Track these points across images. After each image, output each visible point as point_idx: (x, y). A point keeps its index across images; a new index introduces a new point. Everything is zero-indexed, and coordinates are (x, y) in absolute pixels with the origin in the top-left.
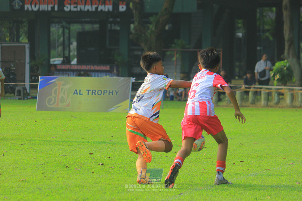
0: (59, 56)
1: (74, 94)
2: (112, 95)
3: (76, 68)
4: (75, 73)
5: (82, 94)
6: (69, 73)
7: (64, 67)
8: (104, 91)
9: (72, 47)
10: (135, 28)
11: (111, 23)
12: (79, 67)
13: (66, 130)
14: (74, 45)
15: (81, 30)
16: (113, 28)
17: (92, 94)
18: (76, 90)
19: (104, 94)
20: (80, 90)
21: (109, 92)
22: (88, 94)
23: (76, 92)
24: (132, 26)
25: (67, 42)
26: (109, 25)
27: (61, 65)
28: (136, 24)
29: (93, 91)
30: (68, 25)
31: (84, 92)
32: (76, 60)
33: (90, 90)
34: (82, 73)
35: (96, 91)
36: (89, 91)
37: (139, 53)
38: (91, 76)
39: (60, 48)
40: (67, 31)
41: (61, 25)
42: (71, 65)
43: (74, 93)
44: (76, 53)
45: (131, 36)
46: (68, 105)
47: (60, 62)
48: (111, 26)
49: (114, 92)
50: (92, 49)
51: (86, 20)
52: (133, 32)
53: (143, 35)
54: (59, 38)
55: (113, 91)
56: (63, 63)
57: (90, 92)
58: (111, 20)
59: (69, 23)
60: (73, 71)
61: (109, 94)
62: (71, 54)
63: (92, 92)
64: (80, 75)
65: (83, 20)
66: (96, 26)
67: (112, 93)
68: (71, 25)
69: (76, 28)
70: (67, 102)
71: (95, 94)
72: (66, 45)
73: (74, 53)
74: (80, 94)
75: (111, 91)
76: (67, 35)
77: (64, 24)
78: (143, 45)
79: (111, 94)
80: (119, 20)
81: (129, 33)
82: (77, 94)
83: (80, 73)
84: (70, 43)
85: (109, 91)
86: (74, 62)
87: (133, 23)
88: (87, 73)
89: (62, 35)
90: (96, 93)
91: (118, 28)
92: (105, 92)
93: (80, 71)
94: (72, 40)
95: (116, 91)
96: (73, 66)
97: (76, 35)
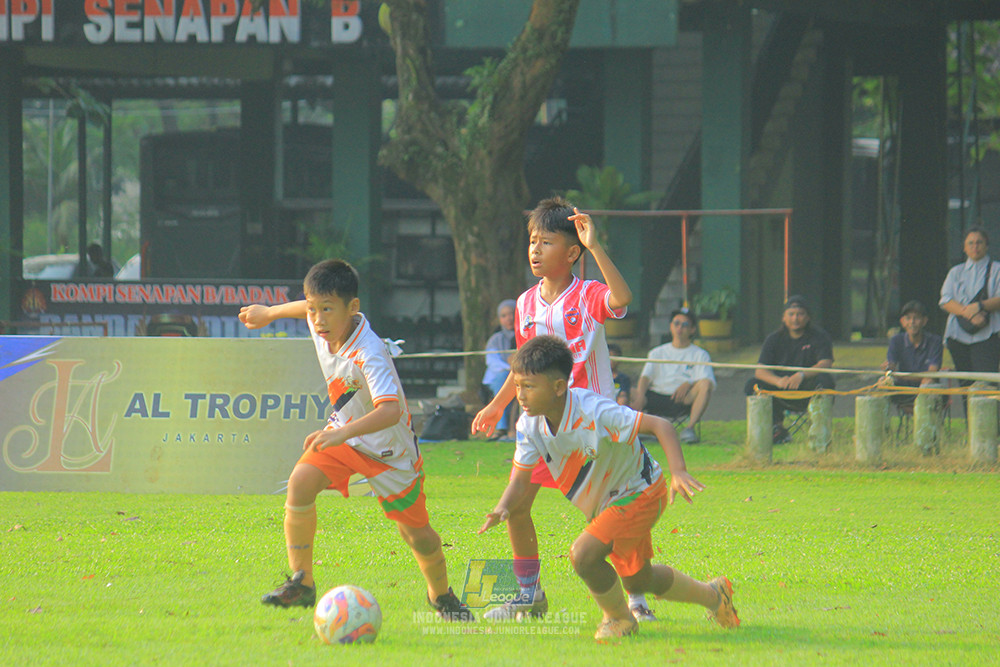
0: (61, 244)
1: (128, 414)
2: (302, 415)
3: (136, 296)
4: (134, 320)
5: (167, 415)
6: (108, 319)
7: (84, 294)
8: (265, 398)
9: (117, 201)
10: (401, 118)
11: (294, 94)
12: (153, 295)
13: (91, 576)
14: (130, 194)
15: (159, 130)
16: (301, 119)
17: (211, 414)
18: (139, 397)
19: (263, 415)
20: (157, 397)
21: (289, 406)
22: (194, 414)
23: (137, 406)
24: (388, 107)
25: (95, 184)
26: (287, 105)
27: (72, 286)
28: (407, 97)
29: (213, 397)
30: (100, 108)
31: (175, 404)
32: (136, 260)
33: (203, 397)
34: (166, 318)
35: (226, 399)
36: (195, 398)
37: (422, 229)
38: (208, 334)
39: (67, 210)
40: (95, 133)
41: (69, 103)
42: (116, 283)
43: (131, 410)
44: (136, 233)
45: (383, 152)
46: (104, 464)
47: (64, 273)
48: (295, 110)
49: (310, 399)
50: (212, 212)
51: (183, 81)
52: (393, 134)
53: (440, 150)
54: (61, 162)
55: (304, 398)
56: (81, 274)
57: (203, 405)
58: (293, 81)
59: (107, 96)
60: (125, 309)
61: (287, 415)
62: (117, 234)
63: (213, 406)
64: (155, 330)
65: (170, 81)
66: (229, 112)
67: (302, 407)
68: (116, 104)
69: (136, 117)
70: (98, 449)
71: (225, 414)
72: (92, 196)
73: (127, 227)
74: (156, 413)
75: (296, 401)
76: (96, 151)
77: (84, 100)
78: (436, 192)
79: (295, 412)
80: (329, 81)
81: (378, 139)
82: (145, 414)
83: (156, 322)
84: (110, 188)
85: (289, 398)
86: (131, 269)
87: (393, 94)
88: (186, 322)
89: (75, 154)
90: (229, 408)
91: (328, 119)
92: (271, 402)
93: (157, 309)
94: (119, 171)
95: (315, 398)
96: (125, 289)
97: (136, 151)
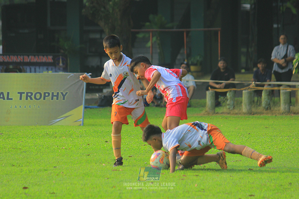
2: (57, 99)
3: (0, 59)
5: (12, 99)
8: (45, 93)
12: (7, 59)
15: (8, 3)
17: (27, 99)
18: (2, 93)
19: (44, 99)
20: (8, 93)
21: (53, 96)
22: (21, 99)
23: (1, 96)
29: (27, 93)
31: (14, 95)
32: (1, 47)
33: (24, 93)
35: (32, 94)
36: (21, 94)
44: (1, 38)
45: (84, 10)
49: (60, 94)
50: (26, 31)
52: (87, 4)
53: (103, 9)
55: (58, 93)
57: (24, 96)
61: (52, 99)
63: (27, 96)
67: (57, 96)
71: (31, 99)
74: (8, 99)
75: (55, 94)
78: (102, 24)
79: (55, 98)
82: (4, 99)
83: (8, 68)
85: (53, 93)
90: (33, 97)
92: (47, 95)
93: (8, 64)
95: (62, 93)
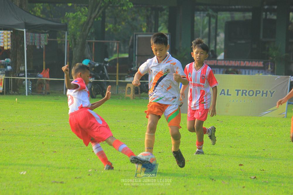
2: (266, 96)
3: (223, 63)
4: (222, 70)
5: (230, 95)
7: (209, 63)
8: (257, 91)
11: (266, 11)
12: (227, 63)
14: (222, 36)
15: (230, 20)
16: (268, 17)
17: (242, 95)
18: (223, 90)
19: (256, 95)
20: (228, 90)
21: (263, 93)
22: (238, 95)
23: (223, 92)
24: (291, 15)
25: (213, 34)
26: (264, 14)
29: (243, 91)
30: (215, 14)
31: (233, 92)
32: (223, 54)
33: (240, 90)
34: (230, 69)
35: (246, 91)
36: (238, 91)
40: (213, 20)
41: (207, 13)
42: (218, 60)
43: (221, 93)
44: (223, 47)
45: (290, 26)
48: (266, 15)
50: (243, 42)
51: (237, 7)
54: (204, 28)
55: (267, 91)
57: (240, 92)
58: (266, 7)
59: (217, 11)
60: (220, 67)
61: (262, 96)
62: (218, 47)
63: (243, 93)
65: (233, 7)
66: (249, 15)
67: (266, 94)
68: (219, 13)
69: (224, 16)
71: (246, 95)
72: (212, 37)
73: (221, 45)
74: (228, 94)
75: (265, 92)
76: (214, 25)
77: (210, 12)
79: (264, 95)
80: (276, 7)
81: (288, 23)
82: (224, 94)
83: (228, 70)
84: (217, 35)
85: (263, 91)
86: (221, 56)
88: (235, 71)
89: (208, 25)
90: (247, 94)
91: (275, 17)
92: (258, 92)
93: (228, 67)
94: (219, 31)
95: (270, 91)
96: (220, 62)
97: (224, 25)
